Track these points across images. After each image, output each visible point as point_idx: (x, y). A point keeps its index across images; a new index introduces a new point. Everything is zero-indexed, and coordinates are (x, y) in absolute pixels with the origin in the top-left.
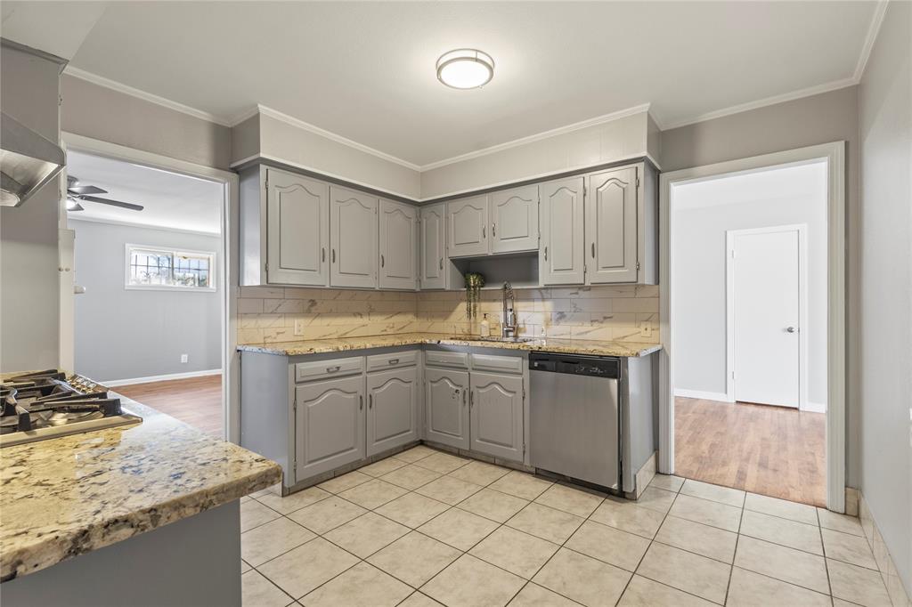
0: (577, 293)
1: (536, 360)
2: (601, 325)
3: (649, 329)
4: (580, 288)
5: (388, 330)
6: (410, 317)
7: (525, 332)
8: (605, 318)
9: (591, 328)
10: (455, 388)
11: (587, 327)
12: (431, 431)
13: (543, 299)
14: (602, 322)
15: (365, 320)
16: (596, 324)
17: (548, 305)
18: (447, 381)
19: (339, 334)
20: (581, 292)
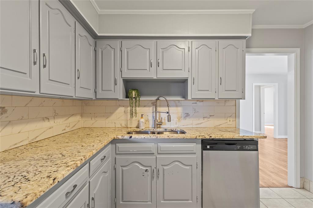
0: (196, 103)
1: (208, 144)
2: (208, 119)
3: (231, 120)
4: (198, 101)
5: (66, 128)
6: (78, 118)
7: (165, 124)
8: (211, 116)
9: (204, 121)
10: (145, 168)
11: (201, 120)
12: (121, 202)
13: (177, 106)
14: (209, 118)
15: (51, 123)
16: (206, 119)
17: (180, 109)
18: (137, 164)
19: (30, 139)
20: (198, 102)
